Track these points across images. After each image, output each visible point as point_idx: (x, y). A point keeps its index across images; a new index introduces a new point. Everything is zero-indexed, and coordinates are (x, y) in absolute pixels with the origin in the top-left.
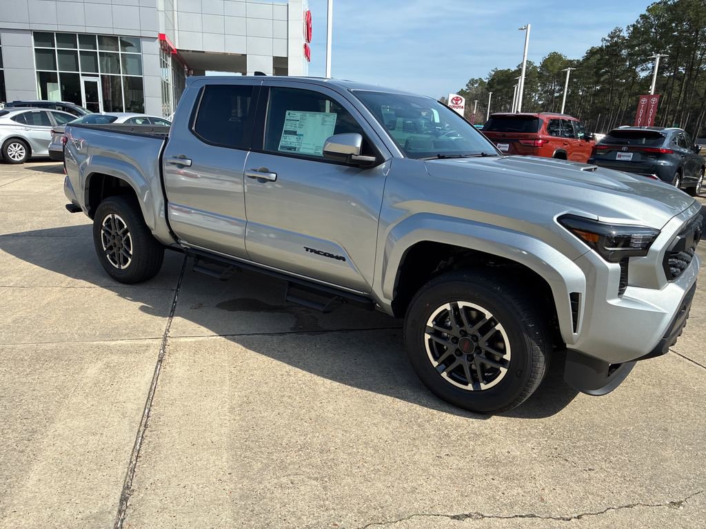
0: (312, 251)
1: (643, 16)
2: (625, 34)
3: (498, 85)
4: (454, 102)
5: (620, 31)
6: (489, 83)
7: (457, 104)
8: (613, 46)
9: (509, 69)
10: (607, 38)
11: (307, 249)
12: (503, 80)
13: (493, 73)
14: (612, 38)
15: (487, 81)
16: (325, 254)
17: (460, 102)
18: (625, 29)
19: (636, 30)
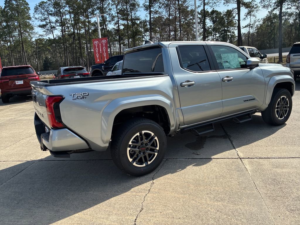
11: (244, 101)
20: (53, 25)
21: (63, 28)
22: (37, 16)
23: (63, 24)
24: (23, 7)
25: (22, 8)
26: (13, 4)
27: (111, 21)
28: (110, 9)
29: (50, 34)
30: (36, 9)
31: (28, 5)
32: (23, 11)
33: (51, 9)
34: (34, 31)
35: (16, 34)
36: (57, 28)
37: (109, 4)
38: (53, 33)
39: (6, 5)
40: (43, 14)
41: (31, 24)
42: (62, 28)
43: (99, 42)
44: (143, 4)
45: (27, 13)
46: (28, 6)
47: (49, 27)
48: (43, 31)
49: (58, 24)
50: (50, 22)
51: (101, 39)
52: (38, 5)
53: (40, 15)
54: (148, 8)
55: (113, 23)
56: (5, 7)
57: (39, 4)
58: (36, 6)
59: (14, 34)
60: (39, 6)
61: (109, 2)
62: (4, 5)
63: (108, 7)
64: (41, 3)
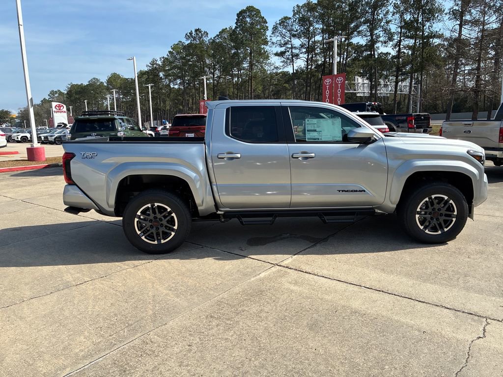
0: (343, 191)
1: (170, 52)
2: (159, 62)
3: (76, 94)
4: (57, 108)
5: (156, 61)
6: (67, 93)
7: (60, 109)
8: (154, 70)
9: (82, 84)
10: (149, 65)
11: (339, 191)
12: (79, 91)
13: (70, 86)
14: (153, 65)
15: (66, 92)
16: (352, 191)
17: (62, 108)
18: (159, 60)
19: (165, 60)
20: (296, 51)
21: (310, 56)
22: (274, 39)
23: (310, 50)
24: (259, 27)
25: (258, 29)
26: (246, 23)
27: (388, 42)
28: (388, 22)
29: (289, 66)
30: (275, 28)
31: (267, 23)
32: (259, 32)
33: (296, 27)
34: (270, 61)
35: (246, 65)
36: (301, 55)
37: (387, 12)
38: (293, 64)
39: (237, 25)
40: (283, 36)
41: (267, 51)
42: (308, 56)
43: (332, 80)
44: (450, 9)
45: (264, 35)
46: (266, 25)
47: (289, 55)
48: (281, 61)
49: (304, 50)
50: (292, 48)
51: (337, 76)
52: (278, 22)
53: (279, 38)
54: (458, 15)
55: (390, 45)
56: (236, 28)
57: (280, 20)
58: (275, 24)
59: (244, 66)
60: (280, 24)
61: (387, 10)
62: (235, 25)
63: (385, 18)
64: (282, 19)
